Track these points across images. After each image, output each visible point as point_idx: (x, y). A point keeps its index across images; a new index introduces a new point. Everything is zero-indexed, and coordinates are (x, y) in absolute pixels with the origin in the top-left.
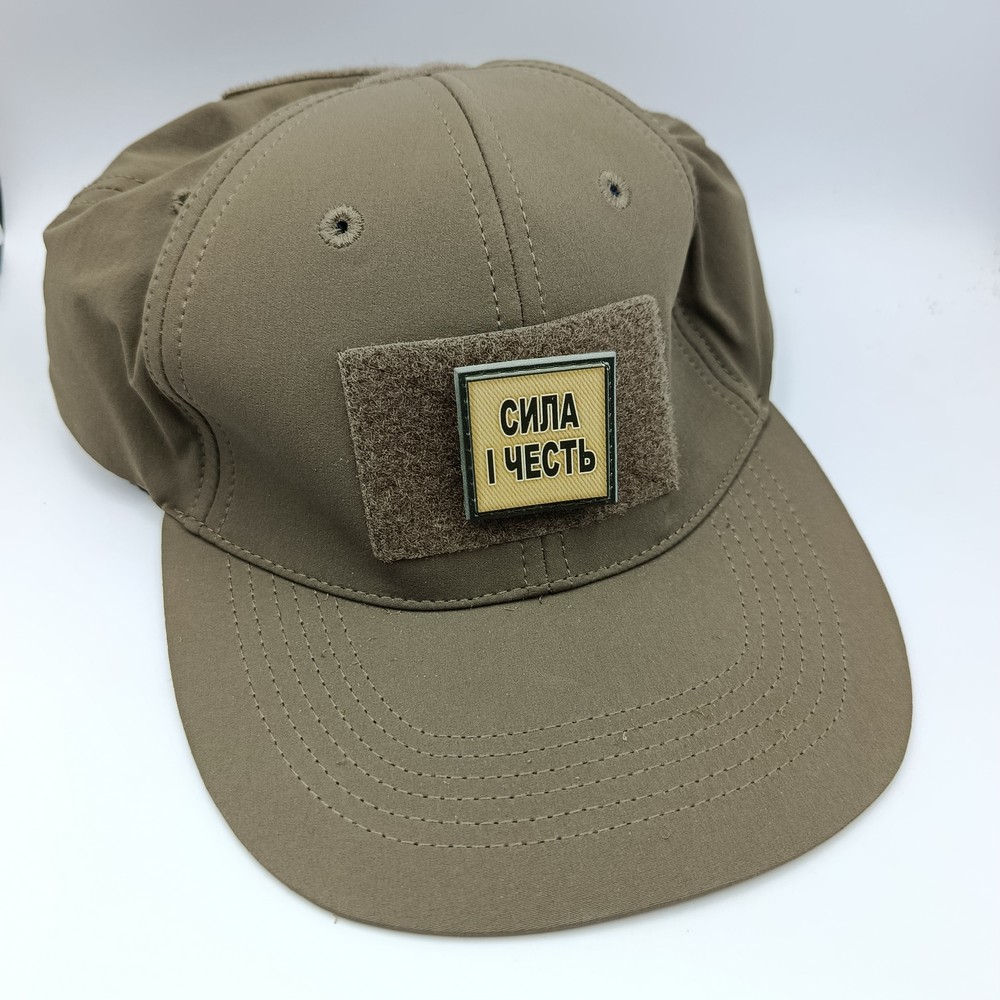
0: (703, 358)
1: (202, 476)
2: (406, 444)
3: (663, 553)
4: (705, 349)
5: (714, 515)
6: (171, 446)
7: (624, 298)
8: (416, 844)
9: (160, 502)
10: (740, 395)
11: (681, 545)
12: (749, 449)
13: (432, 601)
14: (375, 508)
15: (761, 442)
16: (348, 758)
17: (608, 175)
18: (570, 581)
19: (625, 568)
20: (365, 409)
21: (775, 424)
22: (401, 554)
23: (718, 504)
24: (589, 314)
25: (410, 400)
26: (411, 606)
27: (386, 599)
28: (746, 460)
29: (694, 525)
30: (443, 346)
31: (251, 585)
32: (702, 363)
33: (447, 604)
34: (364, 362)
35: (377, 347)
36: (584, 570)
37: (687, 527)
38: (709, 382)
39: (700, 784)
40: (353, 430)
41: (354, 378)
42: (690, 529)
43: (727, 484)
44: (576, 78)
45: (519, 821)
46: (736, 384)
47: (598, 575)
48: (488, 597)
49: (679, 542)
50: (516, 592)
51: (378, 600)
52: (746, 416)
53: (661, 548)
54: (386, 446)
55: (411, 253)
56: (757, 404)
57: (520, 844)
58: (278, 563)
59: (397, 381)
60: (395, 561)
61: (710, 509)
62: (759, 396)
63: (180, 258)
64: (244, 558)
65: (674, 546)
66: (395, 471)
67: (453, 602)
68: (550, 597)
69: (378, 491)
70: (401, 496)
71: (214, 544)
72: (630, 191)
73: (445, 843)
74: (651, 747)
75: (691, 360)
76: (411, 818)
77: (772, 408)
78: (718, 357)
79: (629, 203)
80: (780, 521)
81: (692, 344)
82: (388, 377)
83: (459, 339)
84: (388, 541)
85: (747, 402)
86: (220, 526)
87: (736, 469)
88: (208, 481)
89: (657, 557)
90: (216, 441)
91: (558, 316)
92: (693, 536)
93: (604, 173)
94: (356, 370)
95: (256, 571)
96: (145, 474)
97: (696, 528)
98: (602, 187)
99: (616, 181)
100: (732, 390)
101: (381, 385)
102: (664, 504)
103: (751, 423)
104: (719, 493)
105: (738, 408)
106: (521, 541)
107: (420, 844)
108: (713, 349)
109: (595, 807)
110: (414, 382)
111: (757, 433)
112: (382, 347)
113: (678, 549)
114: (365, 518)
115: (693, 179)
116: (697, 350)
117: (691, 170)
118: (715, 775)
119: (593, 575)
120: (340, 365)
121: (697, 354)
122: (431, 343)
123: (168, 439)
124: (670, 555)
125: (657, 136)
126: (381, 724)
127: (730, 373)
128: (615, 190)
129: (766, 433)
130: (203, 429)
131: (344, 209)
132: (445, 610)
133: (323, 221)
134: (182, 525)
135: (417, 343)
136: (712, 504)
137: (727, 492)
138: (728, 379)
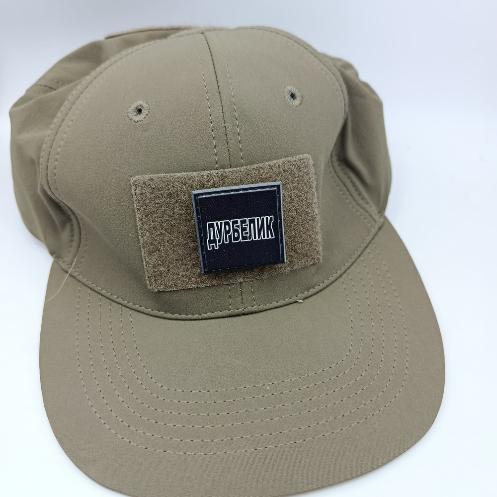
0: (348, 190)
1: (72, 241)
2: (166, 229)
3: (311, 296)
4: (349, 185)
5: (343, 276)
6: (58, 225)
7: (292, 155)
8: (146, 448)
9: (52, 253)
10: (366, 211)
11: (322, 292)
12: (369, 241)
13: (180, 314)
14: (148, 262)
15: (376, 238)
16: (119, 397)
17: (289, 88)
18: (255, 308)
19: (287, 303)
20: (144, 209)
21: (386, 227)
22: (162, 288)
23: (346, 270)
24: (270, 163)
25: (168, 205)
26: (168, 317)
27: (155, 312)
28: (366, 247)
29: (330, 281)
30: (186, 177)
31: (89, 300)
32: (347, 192)
33: (187, 317)
34: (144, 183)
35: (151, 176)
36: (264, 303)
37: (326, 282)
38: (350, 203)
39: (311, 428)
40: (138, 219)
41: (138, 192)
42: (328, 284)
43: (353, 260)
44: (282, 35)
45: (205, 440)
46: (365, 205)
47: (272, 306)
48: (210, 314)
49: (321, 291)
50: (226, 312)
51: (152, 313)
52: (369, 223)
53: (310, 293)
54: (155, 228)
55: (172, 126)
56: (376, 217)
57: (203, 454)
58: (104, 289)
59: (161, 195)
60: (159, 292)
61: (341, 273)
62: (379, 213)
63: (60, 126)
64: (88, 285)
65: (317, 293)
66: (159, 243)
67: (190, 316)
68: (244, 317)
69: (150, 253)
70: (163, 257)
71: (74, 277)
72: (302, 98)
73: (162, 450)
74: (286, 404)
75: (341, 191)
76: (146, 434)
77: (386, 219)
78: (357, 189)
79: (301, 104)
80: (381, 281)
81: (342, 182)
82: (157, 193)
83: (194, 174)
84: (156, 280)
85: (371, 216)
86: (79, 268)
87: (360, 251)
88: (75, 244)
89: (307, 298)
90: (79, 223)
91: (252, 163)
92: (329, 287)
93: (288, 87)
94: (140, 187)
95: (93, 293)
96: (45, 238)
97: (331, 283)
98: (285, 95)
99: (295, 91)
100: (362, 208)
101: (152, 196)
102: (313, 269)
103: (371, 227)
104: (347, 265)
105: (365, 218)
106: (229, 285)
107: (148, 449)
108: (354, 185)
109: (248, 437)
110: (170, 195)
111: (375, 232)
112: (154, 176)
113: (319, 294)
114: (143, 268)
115: (346, 92)
116: (345, 185)
117: (344, 87)
118: (320, 423)
119: (268, 306)
120: (132, 184)
121: (345, 188)
122: (179, 175)
123: (57, 222)
124: (314, 297)
125: (325, 68)
126: (141, 380)
127: (363, 199)
128: (293, 96)
129: (380, 233)
130: (72, 217)
131: (141, 102)
132: (186, 320)
133: (130, 109)
134: (61, 266)
135: (172, 174)
136: (343, 271)
137: (353, 264)
138: (361, 202)
